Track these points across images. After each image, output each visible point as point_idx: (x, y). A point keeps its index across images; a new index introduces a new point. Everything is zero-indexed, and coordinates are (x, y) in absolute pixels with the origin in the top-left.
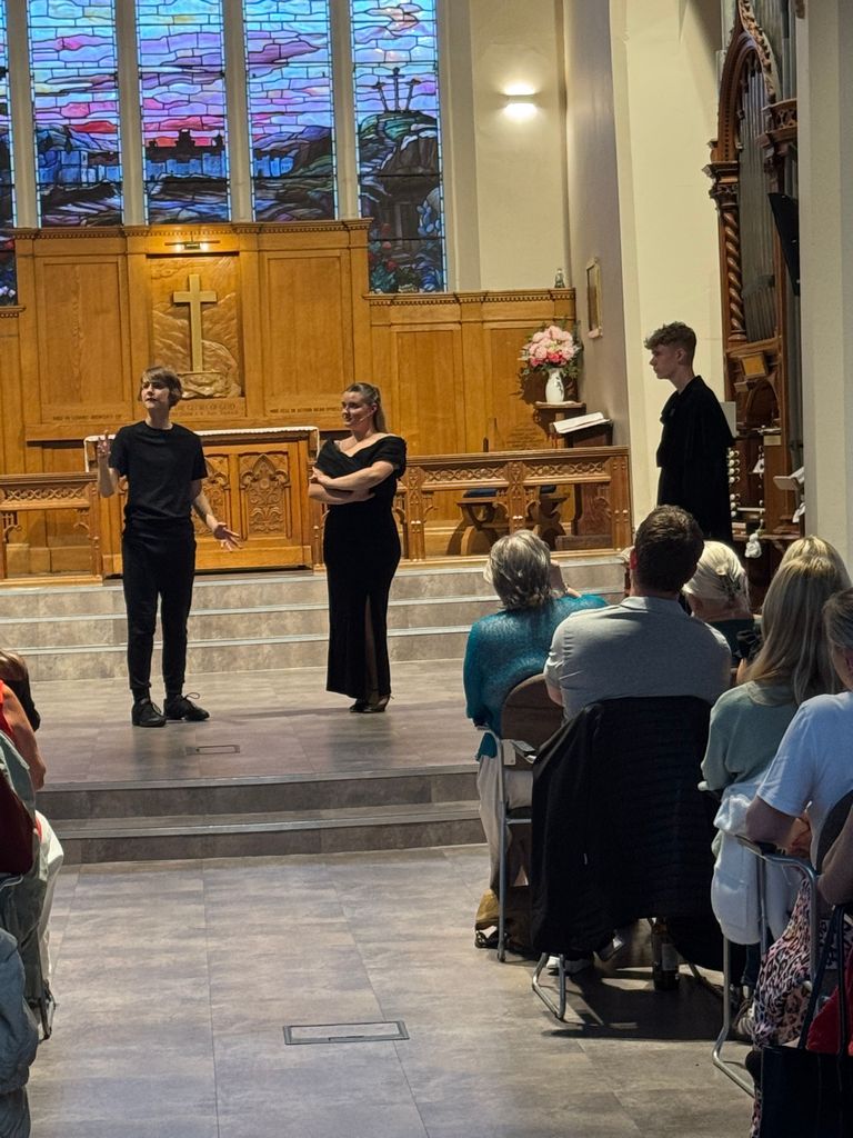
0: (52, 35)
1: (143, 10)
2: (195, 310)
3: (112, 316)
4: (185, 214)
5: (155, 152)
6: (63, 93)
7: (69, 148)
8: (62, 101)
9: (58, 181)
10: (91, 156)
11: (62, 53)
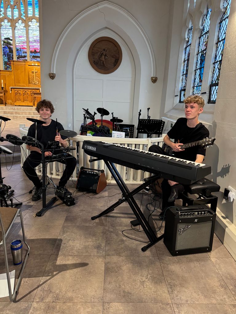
0: (18, 35)
1: (30, 33)
2: (34, 73)
3: (24, 73)
4: (35, 61)
5: (31, 52)
6: (20, 43)
7: (21, 51)
8: (20, 44)
9: (19, 55)
10: (23, 52)
11: (20, 38)
